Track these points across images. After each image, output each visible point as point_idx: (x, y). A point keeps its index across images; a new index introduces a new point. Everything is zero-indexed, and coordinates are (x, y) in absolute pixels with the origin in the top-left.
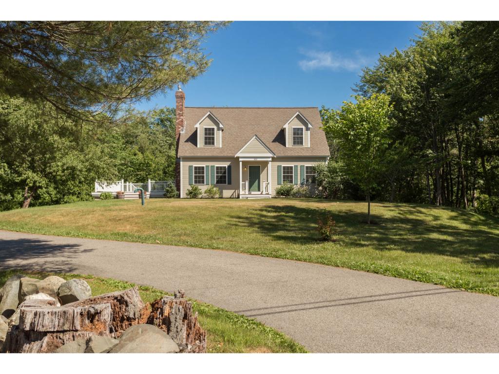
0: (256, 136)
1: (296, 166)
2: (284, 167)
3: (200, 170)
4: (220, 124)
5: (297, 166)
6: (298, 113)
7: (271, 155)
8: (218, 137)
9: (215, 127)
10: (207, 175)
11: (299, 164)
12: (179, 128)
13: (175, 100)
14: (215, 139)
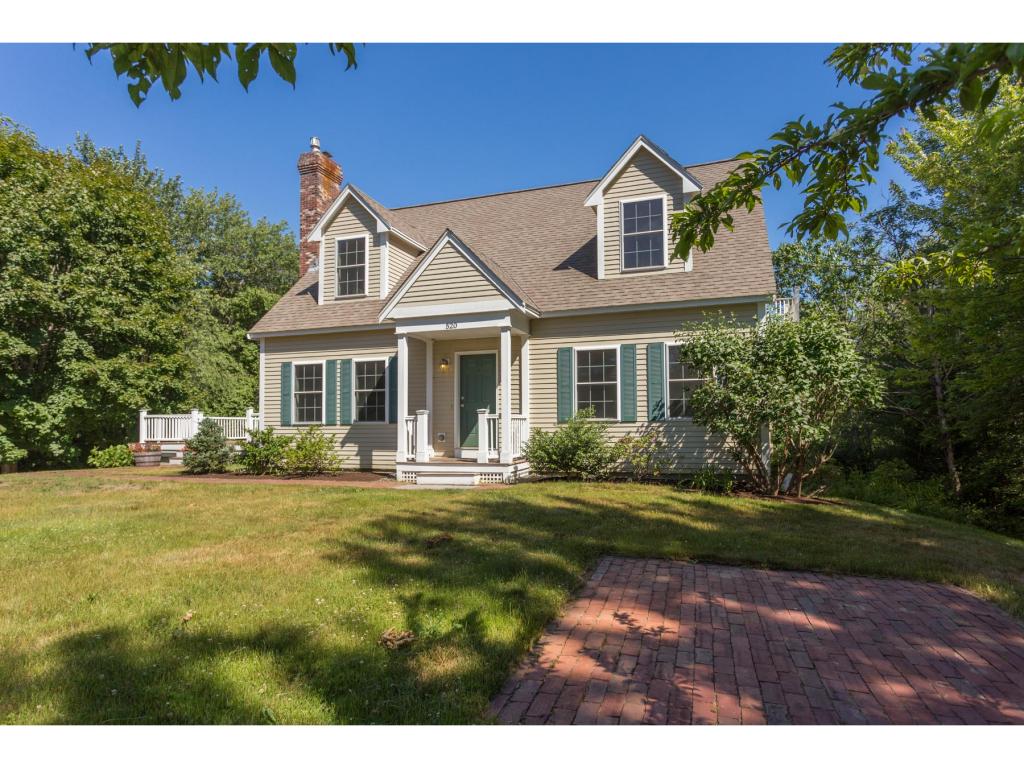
0: (450, 233)
1: (629, 349)
2: (582, 355)
3: (309, 377)
4: (379, 222)
5: (633, 347)
6: (640, 143)
7: (504, 304)
8: (376, 265)
9: (367, 236)
10: (331, 393)
11: (641, 340)
12: (308, 258)
13: (299, 178)
14: (367, 273)
